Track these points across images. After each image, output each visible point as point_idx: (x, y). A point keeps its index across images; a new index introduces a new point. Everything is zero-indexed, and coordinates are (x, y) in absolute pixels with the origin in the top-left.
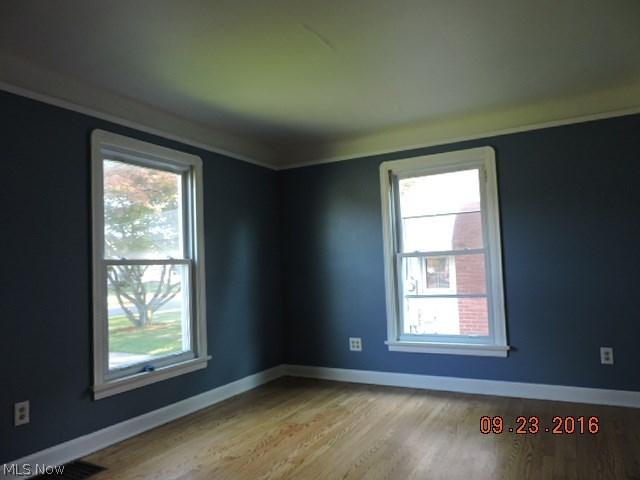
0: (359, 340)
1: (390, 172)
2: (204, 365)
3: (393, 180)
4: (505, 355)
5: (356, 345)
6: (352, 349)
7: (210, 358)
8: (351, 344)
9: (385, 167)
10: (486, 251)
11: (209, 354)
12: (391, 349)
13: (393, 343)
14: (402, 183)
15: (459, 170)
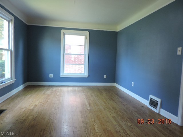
0: (52, 75)
1: (64, 32)
2: (14, 82)
3: (64, 34)
4: (87, 77)
5: (51, 76)
6: (50, 77)
7: (16, 80)
8: (50, 76)
9: (62, 31)
10: (85, 55)
11: (15, 78)
12: (61, 77)
13: (62, 75)
14: (66, 36)
15: (80, 35)
